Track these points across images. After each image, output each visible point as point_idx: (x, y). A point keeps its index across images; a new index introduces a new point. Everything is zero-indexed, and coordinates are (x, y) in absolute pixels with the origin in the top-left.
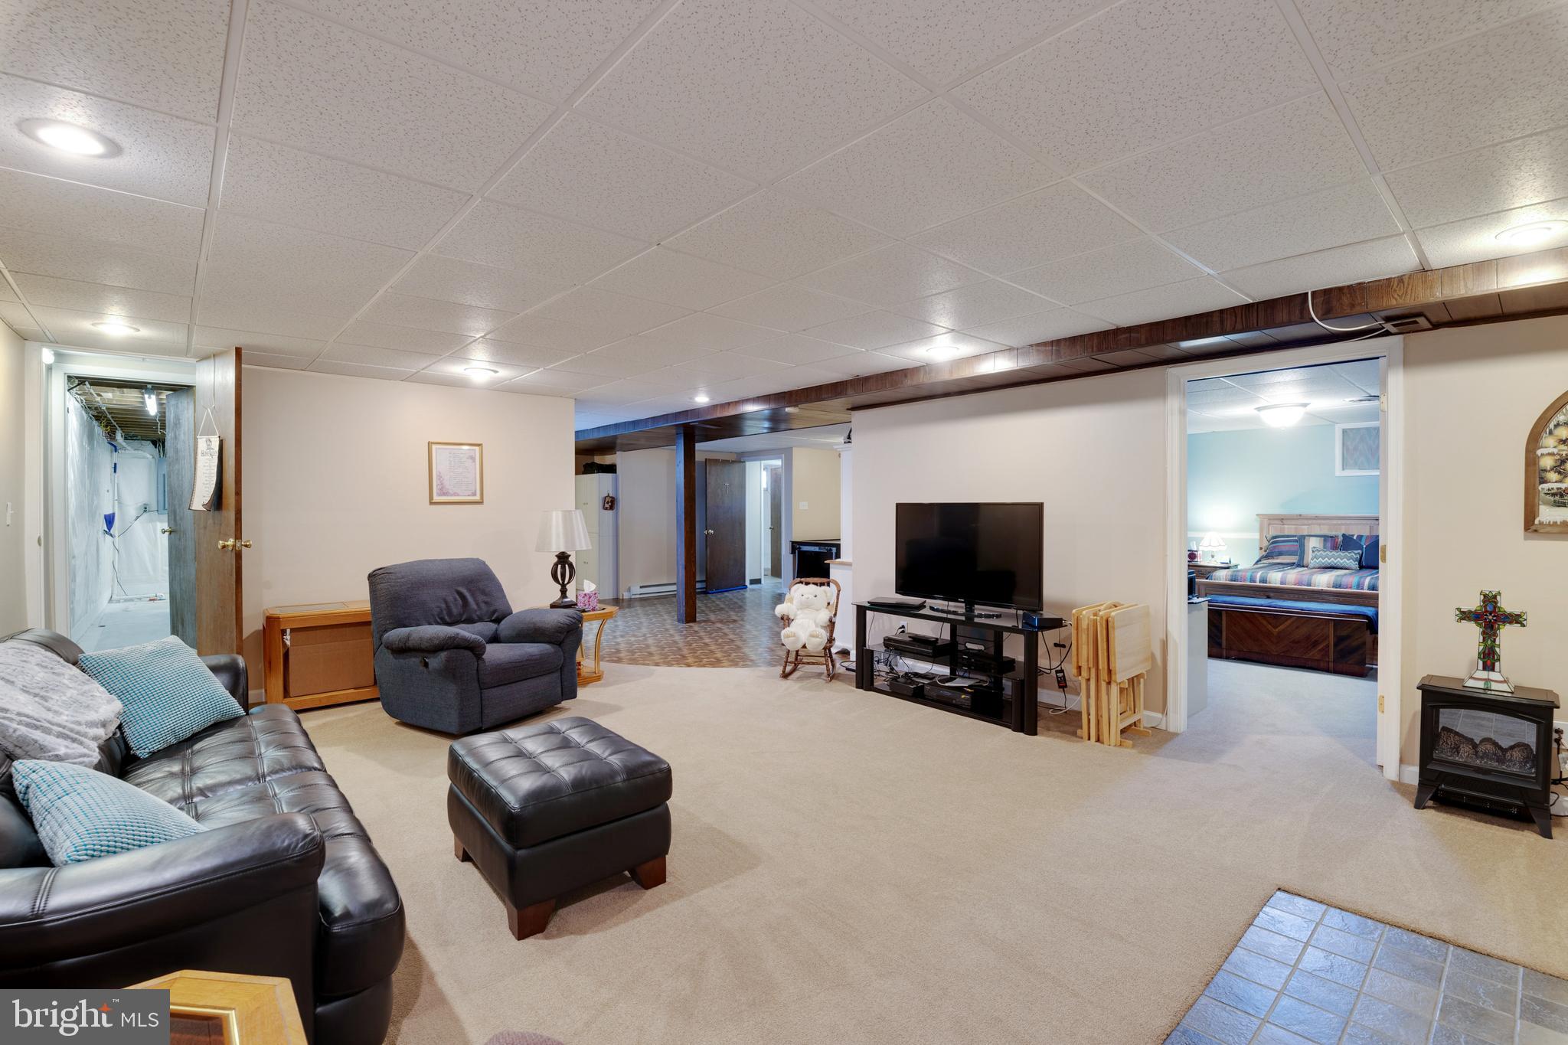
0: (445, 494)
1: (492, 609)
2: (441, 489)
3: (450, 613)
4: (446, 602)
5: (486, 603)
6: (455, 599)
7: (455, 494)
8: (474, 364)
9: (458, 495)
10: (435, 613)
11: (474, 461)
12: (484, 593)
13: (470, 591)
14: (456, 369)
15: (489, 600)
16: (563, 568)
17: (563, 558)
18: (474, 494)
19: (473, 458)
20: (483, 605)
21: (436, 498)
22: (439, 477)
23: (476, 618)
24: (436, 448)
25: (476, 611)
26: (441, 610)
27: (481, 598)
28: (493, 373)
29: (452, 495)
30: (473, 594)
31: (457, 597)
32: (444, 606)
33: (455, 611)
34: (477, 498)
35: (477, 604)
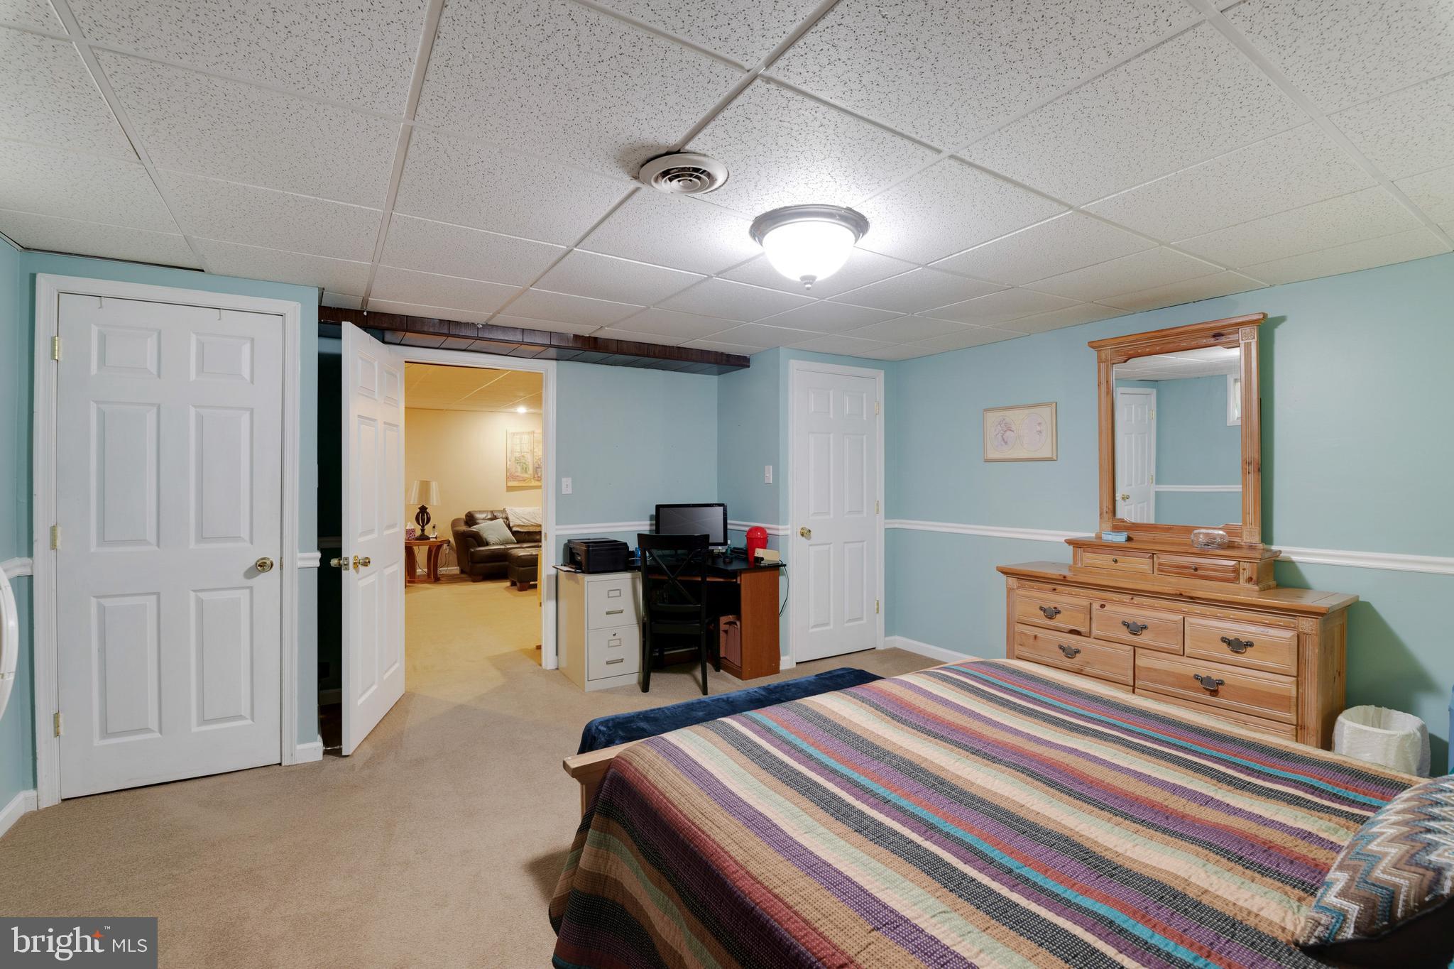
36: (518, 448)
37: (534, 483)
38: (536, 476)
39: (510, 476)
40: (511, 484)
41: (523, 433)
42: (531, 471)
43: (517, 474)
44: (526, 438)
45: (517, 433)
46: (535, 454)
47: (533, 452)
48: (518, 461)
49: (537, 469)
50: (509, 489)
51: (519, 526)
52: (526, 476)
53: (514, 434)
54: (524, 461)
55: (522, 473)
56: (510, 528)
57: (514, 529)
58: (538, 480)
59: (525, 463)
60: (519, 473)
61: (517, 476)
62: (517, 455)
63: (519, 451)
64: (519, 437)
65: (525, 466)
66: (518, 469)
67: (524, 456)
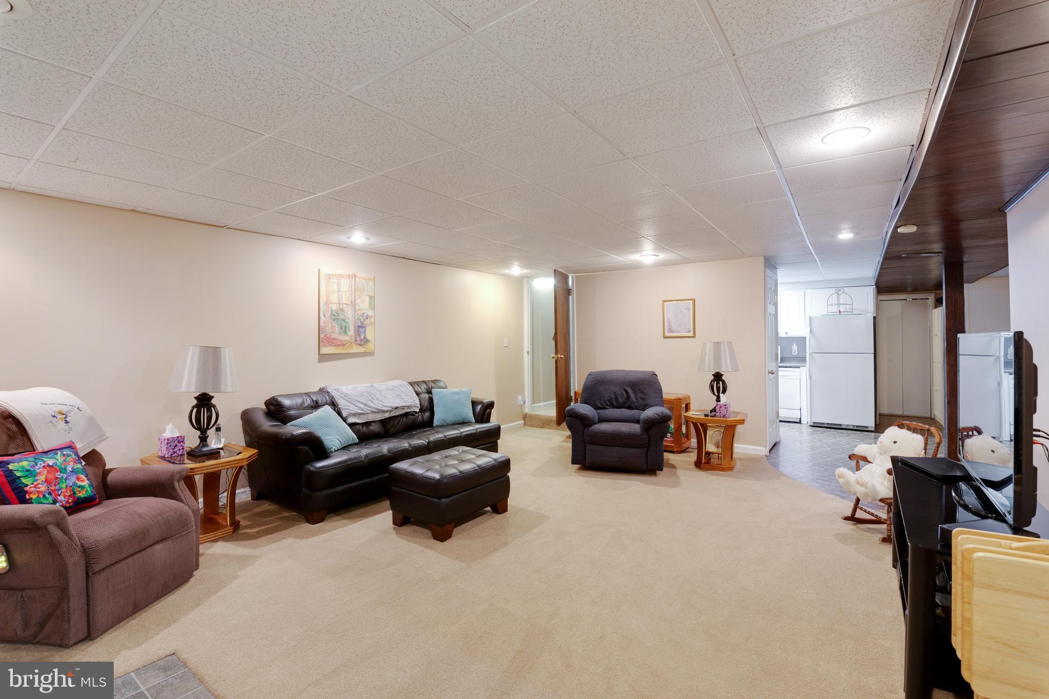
0: (672, 332)
1: (645, 403)
2: (670, 329)
3: (617, 400)
4: (615, 394)
5: (642, 398)
6: (622, 394)
7: (678, 332)
8: (645, 253)
9: (680, 332)
10: (606, 399)
11: (689, 310)
12: (642, 392)
13: (633, 390)
14: (634, 257)
15: (645, 397)
16: (718, 383)
17: (718, 377)
18: (690, 332)
19: (688, 308)
20: (640, 400)
21: (667, 334)
22: (669, 321)
23: (634, 407)
24: (667, 304)
25: (635, 403)
26: (611, 399)
27: (640, 395)
28: (655, 257)
29: (675, 332)
30: (635, 393)
31: (624, 392)
32: (614, 396)
33: (621, 400)
34: (691, 334)
35: (636, 399)
36: (334, 298)
37: (356, 349)
38: (358, 339)
39: (323, 339)
40: (324, 350)
41: (341, 276)
42: (351, 332)
43: (333, 336)
44: (345, 284)
45: (334, 275)
46: (357, 306)
47: (354, 304)
48: (336, 316)
49: (360, 328)
50: (323, 358)
51: (355, 415)
52: (346, 338)
53: (329, 276)
54: (342, 317)
55: (340, 334)
56: (345, 420)
57: (351, 420)
58: (360, 345)
59: (344, 320)
60: (336, 334)
61: (335, 339)
62: (334, 307)
63: (336, 301)
64: (336, 281)
65: (344, 324)
66: (337, 328)
67: (342, 310)
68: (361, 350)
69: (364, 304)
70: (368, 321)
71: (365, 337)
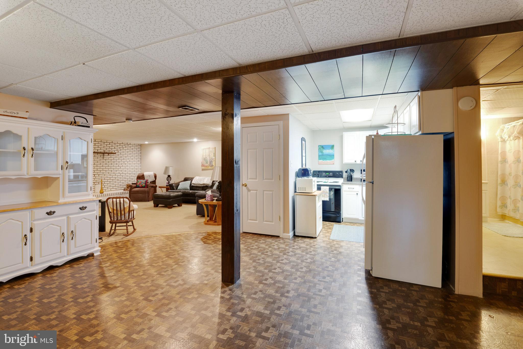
37: (210, 168)
39: (203, 165)
40: (202, 168)
41: (206, 149)
42: (209, 163)
43: (204, 164)
44: (207, 151)
46: (210, 156)
47: (209, 156)
48: (204, 159)
49: (211, 162)
50: (203, 170)
52: (207, 165)
55: (206, 164)
58: (211, 167)
60: (205, 164)
62: (204, 157)
63: (205, 155)
64: (205, 150)
65: (207, 161)
66: (205, 162)
67: (206, 158)
68: (211, 168)
69: (212, 156)
70: (213, 160)
71: (212, 164)
